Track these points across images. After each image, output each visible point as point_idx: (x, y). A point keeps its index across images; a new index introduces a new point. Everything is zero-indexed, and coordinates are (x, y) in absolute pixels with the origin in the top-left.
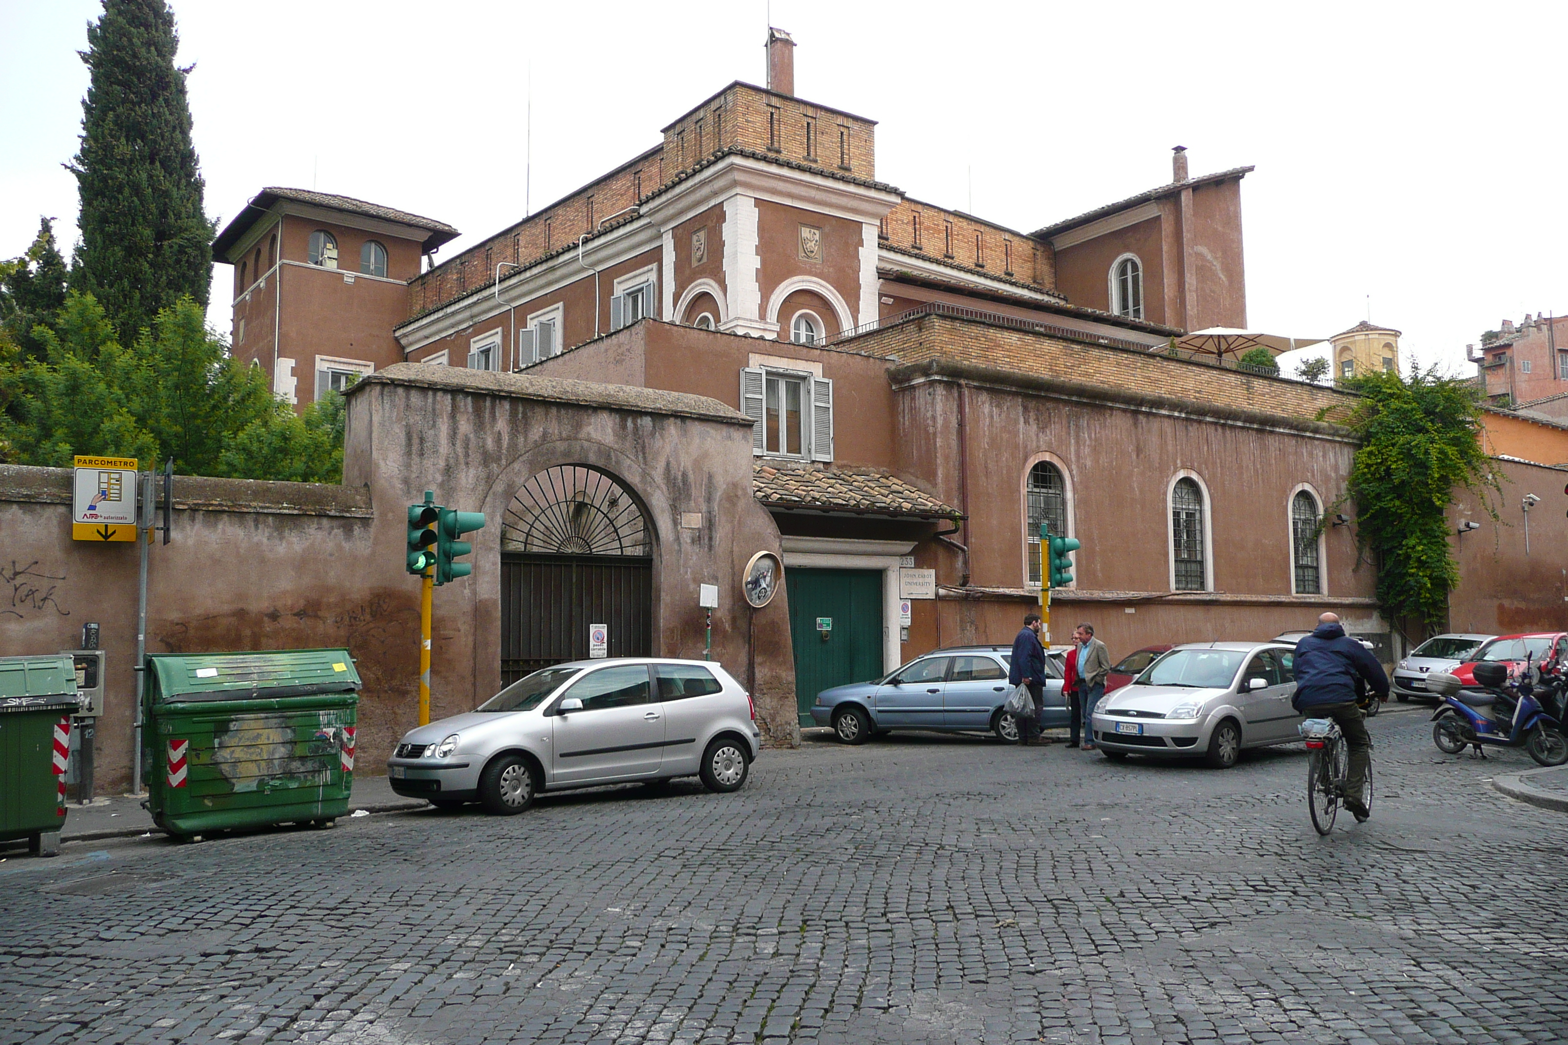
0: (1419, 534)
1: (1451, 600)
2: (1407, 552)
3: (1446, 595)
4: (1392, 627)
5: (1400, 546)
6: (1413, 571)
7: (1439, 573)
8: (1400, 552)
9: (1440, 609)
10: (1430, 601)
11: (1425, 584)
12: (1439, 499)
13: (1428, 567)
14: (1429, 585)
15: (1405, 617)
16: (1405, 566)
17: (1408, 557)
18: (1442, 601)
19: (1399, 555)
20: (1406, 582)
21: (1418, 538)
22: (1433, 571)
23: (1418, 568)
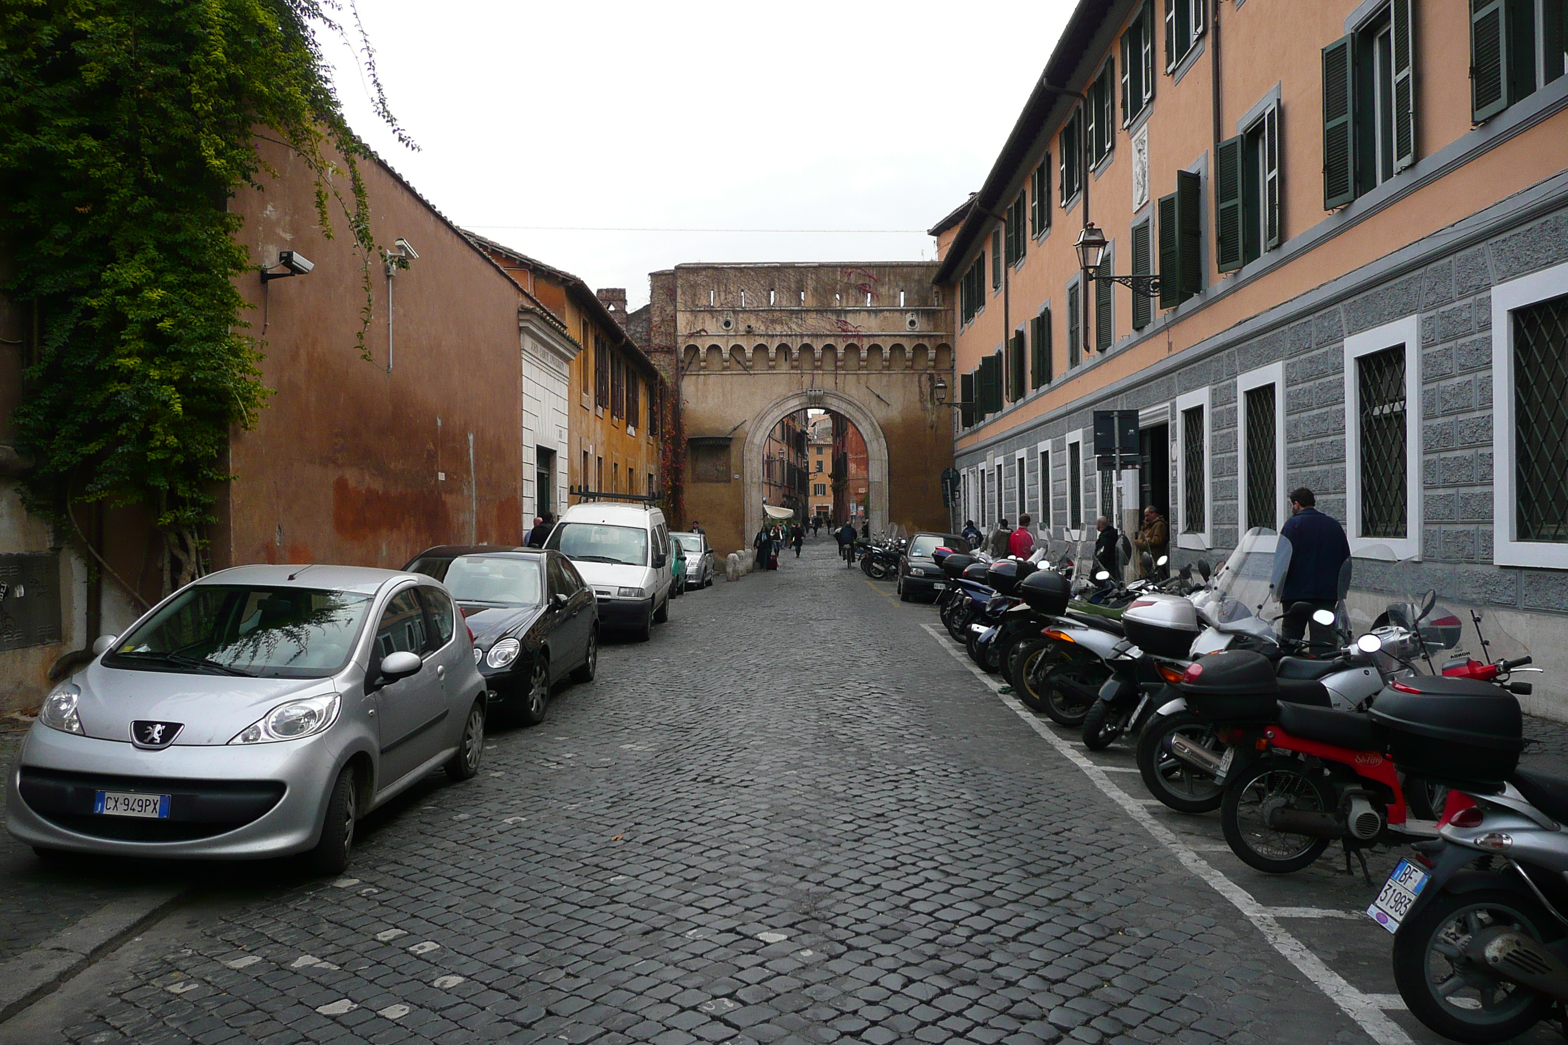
0: (152, 253)
1: (237, 458)
2: (113, 304)
3: (223, 444)
4: (59, 535)
5: (95, 285)
6: (130, 362)
7: (210, 374)
8: (94, 303)
9: (206, 485)
10: (179, 458)
11: (165, 404)
12: (219, 154)
13: (177, 356)
14: (178, 408)
15: (100, 503)
16: (107, 351)
17: (119, 321)
18: (212, 462)
19: (89, 312)
20: (108, 401)
21: (150, 263)
22: (193, 368)
23: (147, 356)
